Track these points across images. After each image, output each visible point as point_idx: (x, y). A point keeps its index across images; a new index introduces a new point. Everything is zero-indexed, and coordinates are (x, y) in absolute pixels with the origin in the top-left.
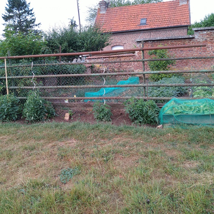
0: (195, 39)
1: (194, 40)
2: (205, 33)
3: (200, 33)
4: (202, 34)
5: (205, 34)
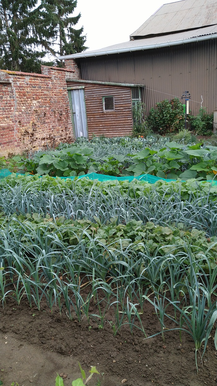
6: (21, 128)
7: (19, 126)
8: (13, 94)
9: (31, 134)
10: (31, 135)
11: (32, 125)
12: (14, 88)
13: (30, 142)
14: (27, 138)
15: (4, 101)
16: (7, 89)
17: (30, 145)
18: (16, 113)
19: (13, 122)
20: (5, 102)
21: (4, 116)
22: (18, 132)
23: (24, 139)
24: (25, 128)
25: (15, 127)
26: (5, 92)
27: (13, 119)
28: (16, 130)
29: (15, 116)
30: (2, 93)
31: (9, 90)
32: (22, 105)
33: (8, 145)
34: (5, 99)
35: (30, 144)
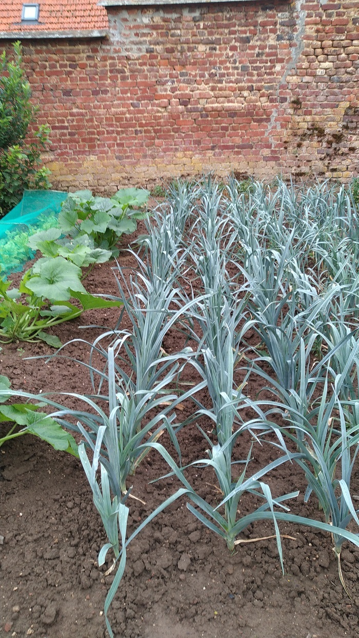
0: (111, 44)
1: (109, 51)
2: (146, 20)
3: (125, 20)
4: (136, 24)
5: (147, 26)
6: (298, 119)
7: (291, 111)
8: (295, 30)
9: (334, 136)
10: (331, 139)
11: (346, 114)
12: (303, 14)
13: (323, 156)
14: (315, 143)
15: (253, 48)
16: (274, 16)
17: (320, 163)
18: (289, 78)
19: (272, 101)
20: (257, 50)
21: (243, 84)
22: (282, 126)
23: (299, 145)
24: (313, 118)
25: (275, 114)
26: (264, 25)
27: (271, 94)
28: (276, 120)
29: (283, 87)
30: (252, 28)
31: (279, 21)
32: (321, 57)
33: (238, 153)
34: (258, 43)
35: (321, 159)
